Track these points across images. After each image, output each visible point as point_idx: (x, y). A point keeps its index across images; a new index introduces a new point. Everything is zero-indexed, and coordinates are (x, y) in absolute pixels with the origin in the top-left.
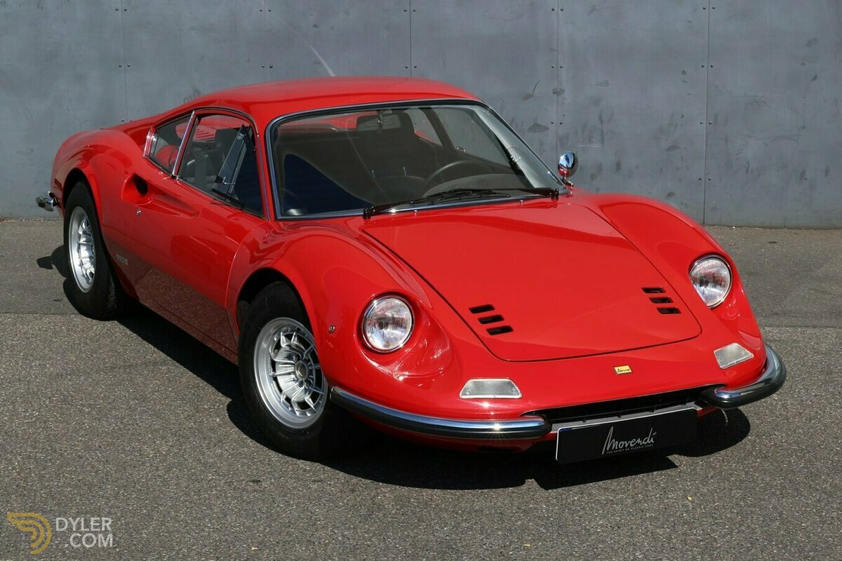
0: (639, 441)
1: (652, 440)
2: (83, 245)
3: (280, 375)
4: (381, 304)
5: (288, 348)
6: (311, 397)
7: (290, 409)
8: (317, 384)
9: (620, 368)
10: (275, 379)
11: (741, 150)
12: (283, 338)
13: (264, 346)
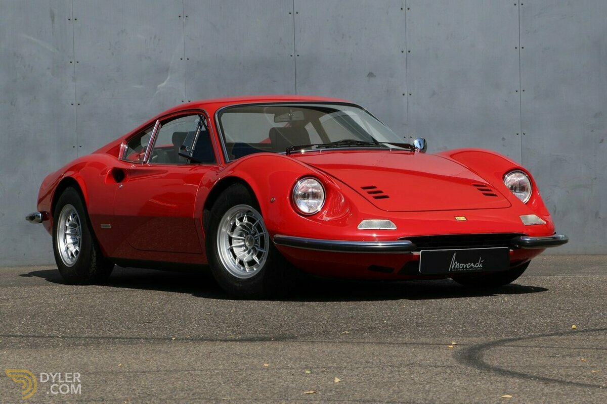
0: (472, 265)
1: (481, 265)
2: (69, 234)
3: (235, 247)
4: (303, 183)
5: (240, 227)
6: (257, 256)
7: (242, 268)
8: (261, 247)
9: (459, 218)
10: (232, 251)
11: (549, 196)
12: (237, 221)
13: (224, 230)
